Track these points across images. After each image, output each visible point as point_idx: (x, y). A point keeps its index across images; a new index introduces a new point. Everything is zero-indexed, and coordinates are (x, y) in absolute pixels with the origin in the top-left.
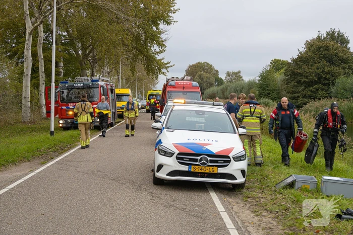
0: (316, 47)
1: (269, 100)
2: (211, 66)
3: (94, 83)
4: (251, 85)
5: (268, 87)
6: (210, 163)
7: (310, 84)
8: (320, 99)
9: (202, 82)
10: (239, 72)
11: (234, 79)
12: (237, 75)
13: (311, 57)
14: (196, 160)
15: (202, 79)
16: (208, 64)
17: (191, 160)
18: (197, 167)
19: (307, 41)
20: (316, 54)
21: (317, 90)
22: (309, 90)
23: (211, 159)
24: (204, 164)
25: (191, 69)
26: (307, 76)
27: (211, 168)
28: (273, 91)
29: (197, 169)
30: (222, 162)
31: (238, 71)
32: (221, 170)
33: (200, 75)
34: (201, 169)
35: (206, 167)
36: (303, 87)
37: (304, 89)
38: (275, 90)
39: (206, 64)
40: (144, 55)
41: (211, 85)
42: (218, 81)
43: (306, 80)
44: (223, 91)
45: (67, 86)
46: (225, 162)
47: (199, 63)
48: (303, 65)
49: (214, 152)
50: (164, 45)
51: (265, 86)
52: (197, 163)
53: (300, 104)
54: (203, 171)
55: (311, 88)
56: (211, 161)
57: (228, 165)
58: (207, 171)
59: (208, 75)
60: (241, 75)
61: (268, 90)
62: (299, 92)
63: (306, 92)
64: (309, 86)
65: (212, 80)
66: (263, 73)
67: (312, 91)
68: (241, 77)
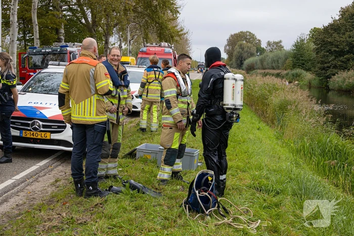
0: (349, 14)
1: (303, 71)
2: (254, 35)
3: (63, 48)
4: (287, 55)
5: (303, 57)
6: (43, 128)
7: (341, 53)
8: (349, 69)
9: (243, 52)
10: (280, 42)
11: (275, 49)
12: (278, 45)
13: (343, 25)
14: (28, 125)
15: (243, 49)
16: (250, 33)
17: (23, 124)
18: (28, 132)
19: (342, 8)
20: (349, 22)
21: (348, 60)
22: (339, 60)
23: (44, 124)
24: (35, 129)
25: (232, 38)
26: (338, 45)
27: (43, 133)
28: (307, 61)
29: (28, 135)
30: (56, 127)
31: (279, 40)
32: (55, 136)
33: (241, 45)
34: (33, 135)
35: (38, 133)
36: (333, 57)
37: (335, 59)
38: (310, 60)
39: (248, 34)
40: (156, 23)
41: (252, 55)
42: (260, 50)
43: (336, 49)
44: (262, 61)
45: (34, 51)
46: (59, 127)
47: (241, 32)
48: (334, 33)
49: (48, 117)
50: (178, 12)
51: (299, 56)
52: (29, 128)
53: (329, 75)
54: (35, 137)
55: (342, 58)
56: (44, 126)
57: (63, 131)
58: (39, 137)
59: (249, 45)
60: (282, 44)
61: (302, 60)
62: (329, 62)
63: (336, 62)
64: (340, 56)
65: (254, 50)
66: (298, 43)
67: (343, 62)
68: (283, 47)
